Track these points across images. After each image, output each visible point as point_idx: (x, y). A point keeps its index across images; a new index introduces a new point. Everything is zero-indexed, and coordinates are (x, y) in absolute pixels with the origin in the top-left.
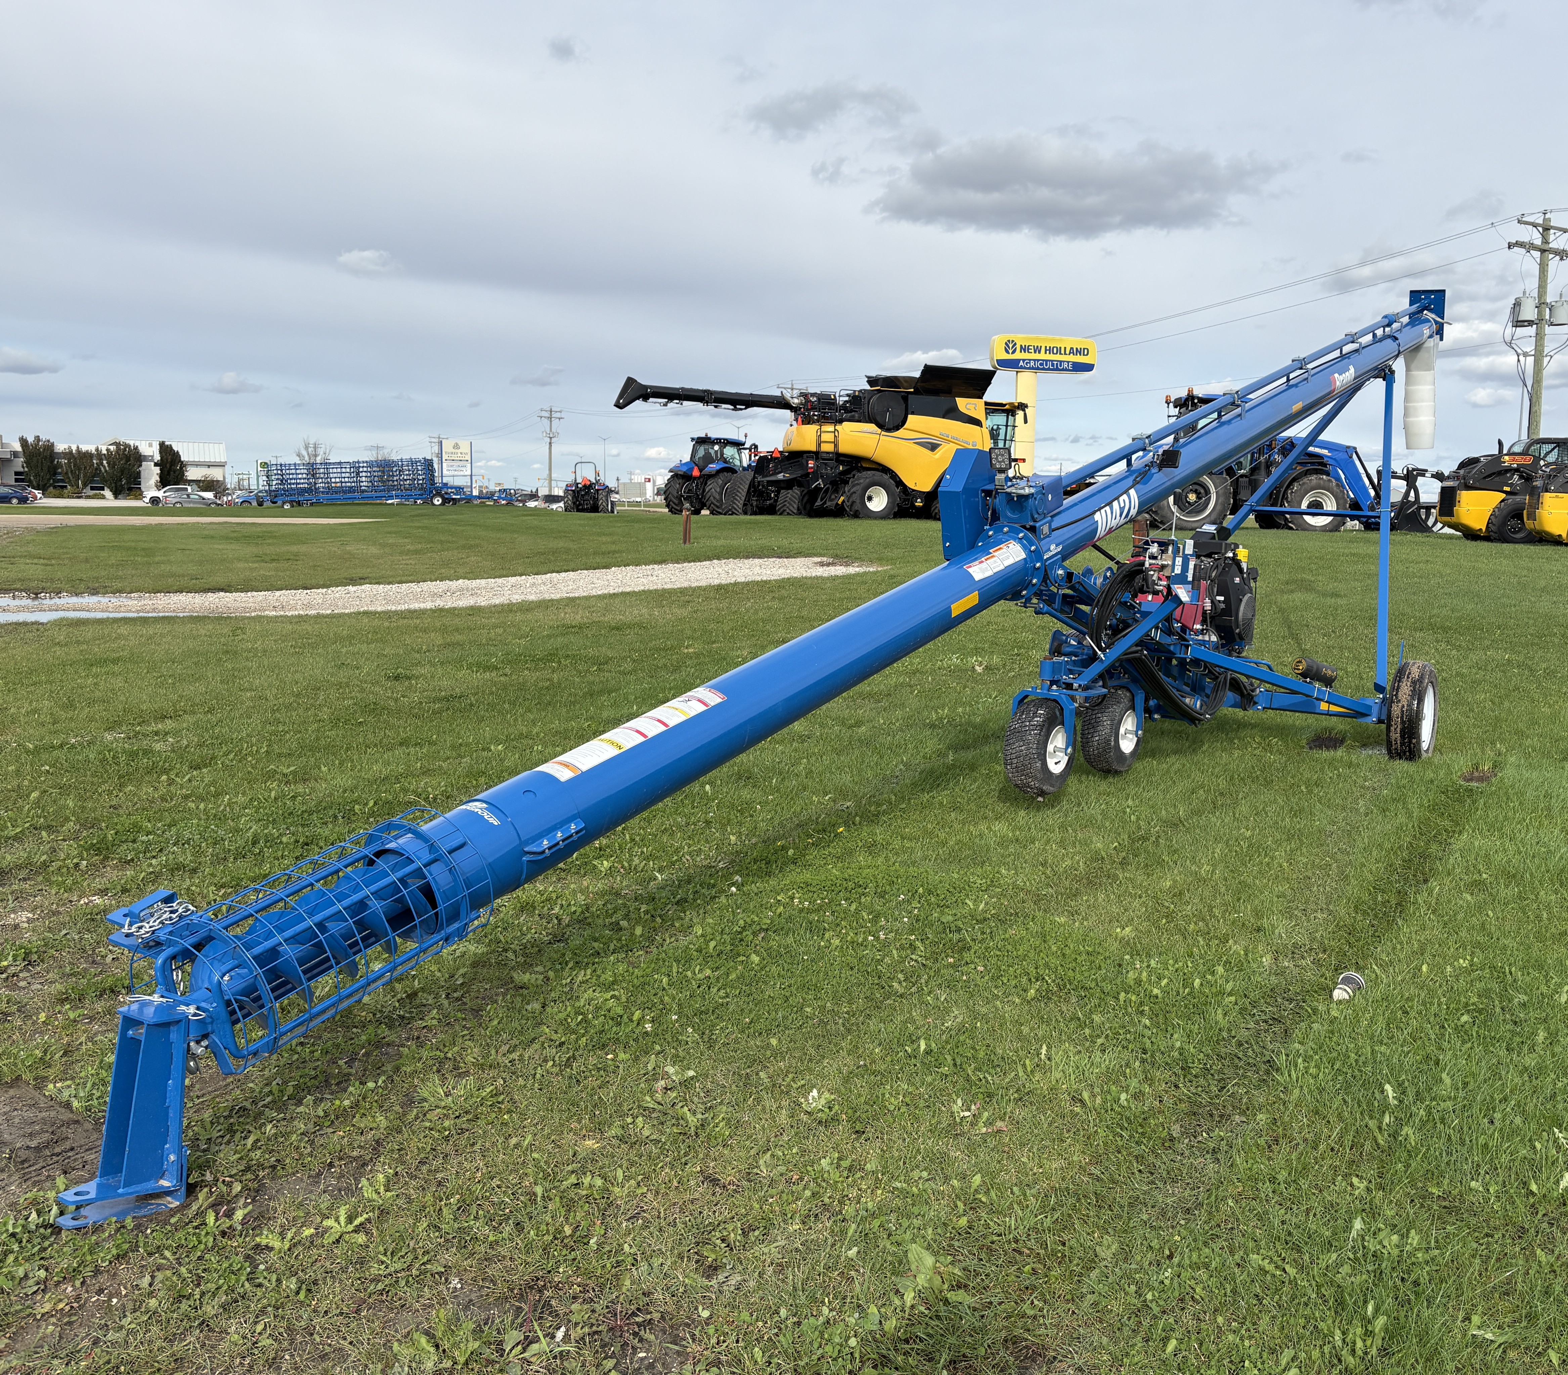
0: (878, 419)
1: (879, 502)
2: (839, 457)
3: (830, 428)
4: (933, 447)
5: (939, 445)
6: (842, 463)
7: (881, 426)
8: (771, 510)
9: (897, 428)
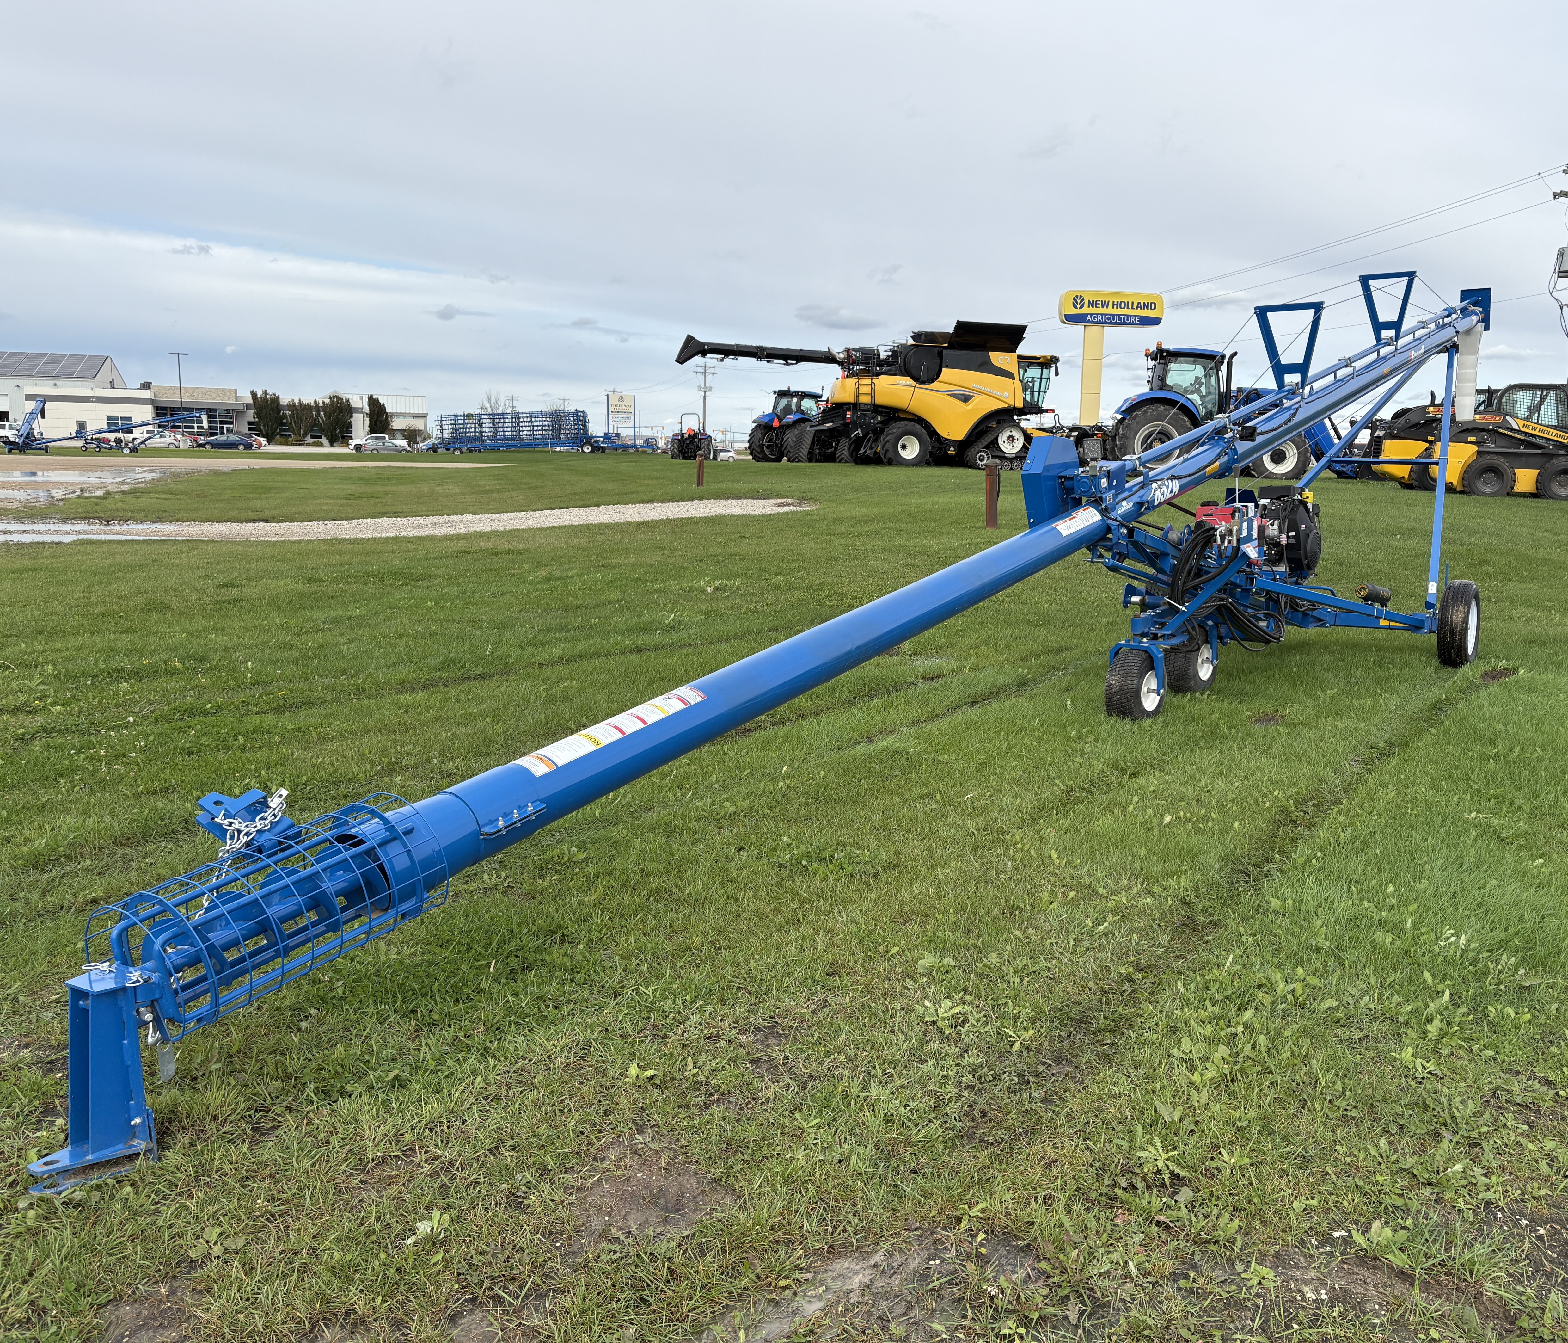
0: (914, 372)
1: (911, 450)
2: (876, 408)
3: (867, 381)
4: (966, 399)
5: (972, 397)
6: (880, 413)
7: (916, 379)
8: (831, 458)
9: (932, 380)
